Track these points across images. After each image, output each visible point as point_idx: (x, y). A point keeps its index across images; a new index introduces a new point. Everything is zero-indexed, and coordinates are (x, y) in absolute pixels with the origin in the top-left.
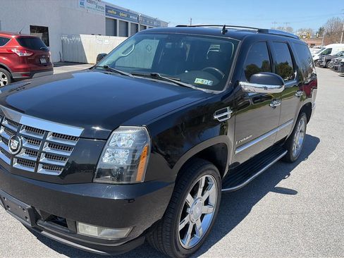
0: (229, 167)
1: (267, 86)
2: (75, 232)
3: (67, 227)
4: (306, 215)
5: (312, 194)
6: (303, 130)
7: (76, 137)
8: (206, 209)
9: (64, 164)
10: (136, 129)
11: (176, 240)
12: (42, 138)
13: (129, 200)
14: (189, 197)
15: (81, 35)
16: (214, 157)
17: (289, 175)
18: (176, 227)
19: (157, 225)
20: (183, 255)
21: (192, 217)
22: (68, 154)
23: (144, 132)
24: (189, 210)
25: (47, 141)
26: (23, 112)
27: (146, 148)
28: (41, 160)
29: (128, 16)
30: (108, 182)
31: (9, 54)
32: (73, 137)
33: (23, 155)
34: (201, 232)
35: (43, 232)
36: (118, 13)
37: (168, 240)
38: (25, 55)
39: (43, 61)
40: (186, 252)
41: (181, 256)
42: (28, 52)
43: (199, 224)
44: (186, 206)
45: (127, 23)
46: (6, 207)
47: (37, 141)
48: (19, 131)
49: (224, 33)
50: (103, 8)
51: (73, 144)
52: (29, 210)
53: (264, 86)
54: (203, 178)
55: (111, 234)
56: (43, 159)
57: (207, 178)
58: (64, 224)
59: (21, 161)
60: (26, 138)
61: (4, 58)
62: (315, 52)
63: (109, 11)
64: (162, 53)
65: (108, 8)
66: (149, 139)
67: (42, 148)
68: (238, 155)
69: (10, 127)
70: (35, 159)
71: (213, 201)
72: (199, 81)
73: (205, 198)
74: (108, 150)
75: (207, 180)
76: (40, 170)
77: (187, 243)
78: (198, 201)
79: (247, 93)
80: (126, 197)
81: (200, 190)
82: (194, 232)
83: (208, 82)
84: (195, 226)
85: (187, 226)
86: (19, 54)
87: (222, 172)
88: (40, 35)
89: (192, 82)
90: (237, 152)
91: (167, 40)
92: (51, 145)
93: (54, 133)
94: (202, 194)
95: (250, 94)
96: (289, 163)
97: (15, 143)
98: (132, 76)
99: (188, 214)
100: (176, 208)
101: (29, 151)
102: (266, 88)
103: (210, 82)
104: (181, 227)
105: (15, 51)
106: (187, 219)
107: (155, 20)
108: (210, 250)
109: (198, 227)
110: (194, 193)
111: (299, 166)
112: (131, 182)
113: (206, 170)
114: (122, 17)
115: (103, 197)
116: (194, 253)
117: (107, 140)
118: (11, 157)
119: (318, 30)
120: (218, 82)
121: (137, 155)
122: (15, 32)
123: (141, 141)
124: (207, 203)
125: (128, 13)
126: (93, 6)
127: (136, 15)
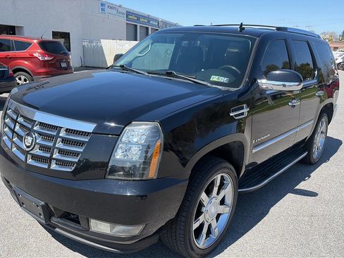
0: (246, 166)
1: (286, 83)
2: (88, 229)
3: (80, 223)
4: (327, 217)
5: (333, 196)
6: (324, 131)
7: (89, 133)
8: (221, 209)
9: (77, 160)
10: (148, 125)
11: (190, 240)
12: (55, 134)
13: (142, 196)
14: (203, 196)
15: (102, 40)
16: (230, 155)
17: (309, 177)
18: (190, 226)
19: (171, 223)
20: (198, 255)
21: (207, 216)
22: (81, 150)
23: (157, 127)
24: (204, 209)
25: (60, 137)
26: (38, 109)
27: (158, 143)
28: (54, 156)
29: (149, 22)
30: (120, 178)
31: (31, 58)
32: (86, 133)
33: (37, 151)
34: (216, 232)
35: (57, 230)
36: (138, 19)
37: (182, 239)
38: (46, 59)
39: (64, 65)
40: (201, 252)
41: (195, 256)
42: (49, 56)
43: (214, 224)
44: (201, 205)
45: (148, 28)
46: (21, 204)
47: (50, 138)
48: (33, 127)
49: (241, 31)
50: (123, 14)
51: (86, 139)
52: (42, 206)
53: (283, 83)
54: (219, 177)
55: (124, 231)
56: (56, 155)
57: (222, 177)
58: (76, 221)
59: (35, 157)
60: (40, 134)
61: (26, 63)
62: (338, 55)
63: (130, 17)
64: (180, 54)
65: (129, 14)
66: (162, 135)
67: (55, 144)
68: (255, 154)
69: (25, 124)
70: (48, 155)
71: (229, 200)
72: (214, 78)
73: (220, 197)
74: (120, 145)
75: (222, 178)
76: (54, 166)
77: (202, 243)
78: (213, 200)
79: (265, 90)
80: (138, 193)
81: (216, 189)
82: (209, 232)
83: (224, 80)
84: (210, 226)
85: (202, 225)
86: (40, 58)
87: (238, 172)
88: (62, 41)
89: (208, 79)
90: (254, 151)
91: (183, 39)
92: (64, 141)
93: (67, 129)
94: (218, 194)
95: (267, 92)
96: (309, 165)
97: (29, 139)
98: (147, 74)
99: (203, 213)
100: (190, 207)
101: (42, 148)
102: (284, 86)
103: (226, 79)
104: (195, 226)
105: (36, 55)
106: (201, 218)
108: (226, 251)
109: (213, 227)
110: (209, 192)
111: (320, 167)
112: (144, 178)
113: (222, 168)
114: (144, 23)
115: (115, 193)
116: (209, 254)
117: (119, 135)
118: (26, 153)
119: (341, 34)
120: (234, 79)
121: (150, 151)
122: (37, 37)
123: (154, 137)
124: (222, 202)
125: (149, 19)
126: (114, 12)
127: (156, 20)
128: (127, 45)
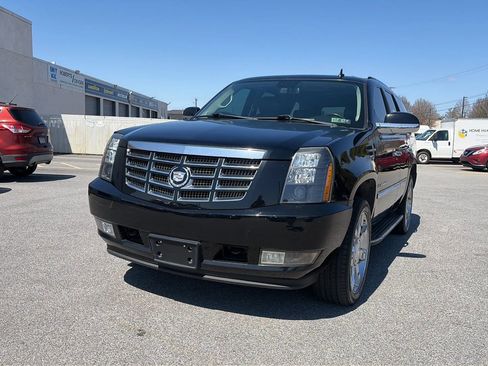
7: (258, 160)
9: (247, 189)
12: (216, 165)
15: (62, 115)
22: (251, 178)
28: (217, 188)
29: (115, 94)
33: (191, 186)
34: (359, 278)
35: (206, 277)
36: (102, 90)
38: (21, 131)
39: (42, 141)
42: (25, 128)
45: (114, 103)
46: (154, 256)
47: (207, 170)
48: (182, 162)
49: (341, 77)
50: (81, 83)
60: (193, 168)
63: (90, 87)
65: (89, 83)
67: (217, 175)
69: (167, 161)
72: (335, 120)
76: (216, 198)
83: (346, 121)
86: (13, 130)
94: (360, 235)
97: (181, 175)
101: (197, 182)
103: (348, 121)
105: (7, 126)
107: (151, 99)
109: (357, 271)
114: (109, 96)
117: (291, 161)
118: (174, 190)
123: (326, 160)
125: (115, 89)
126: (68, 79)
127: (125, 92)
128: (100, 122)
